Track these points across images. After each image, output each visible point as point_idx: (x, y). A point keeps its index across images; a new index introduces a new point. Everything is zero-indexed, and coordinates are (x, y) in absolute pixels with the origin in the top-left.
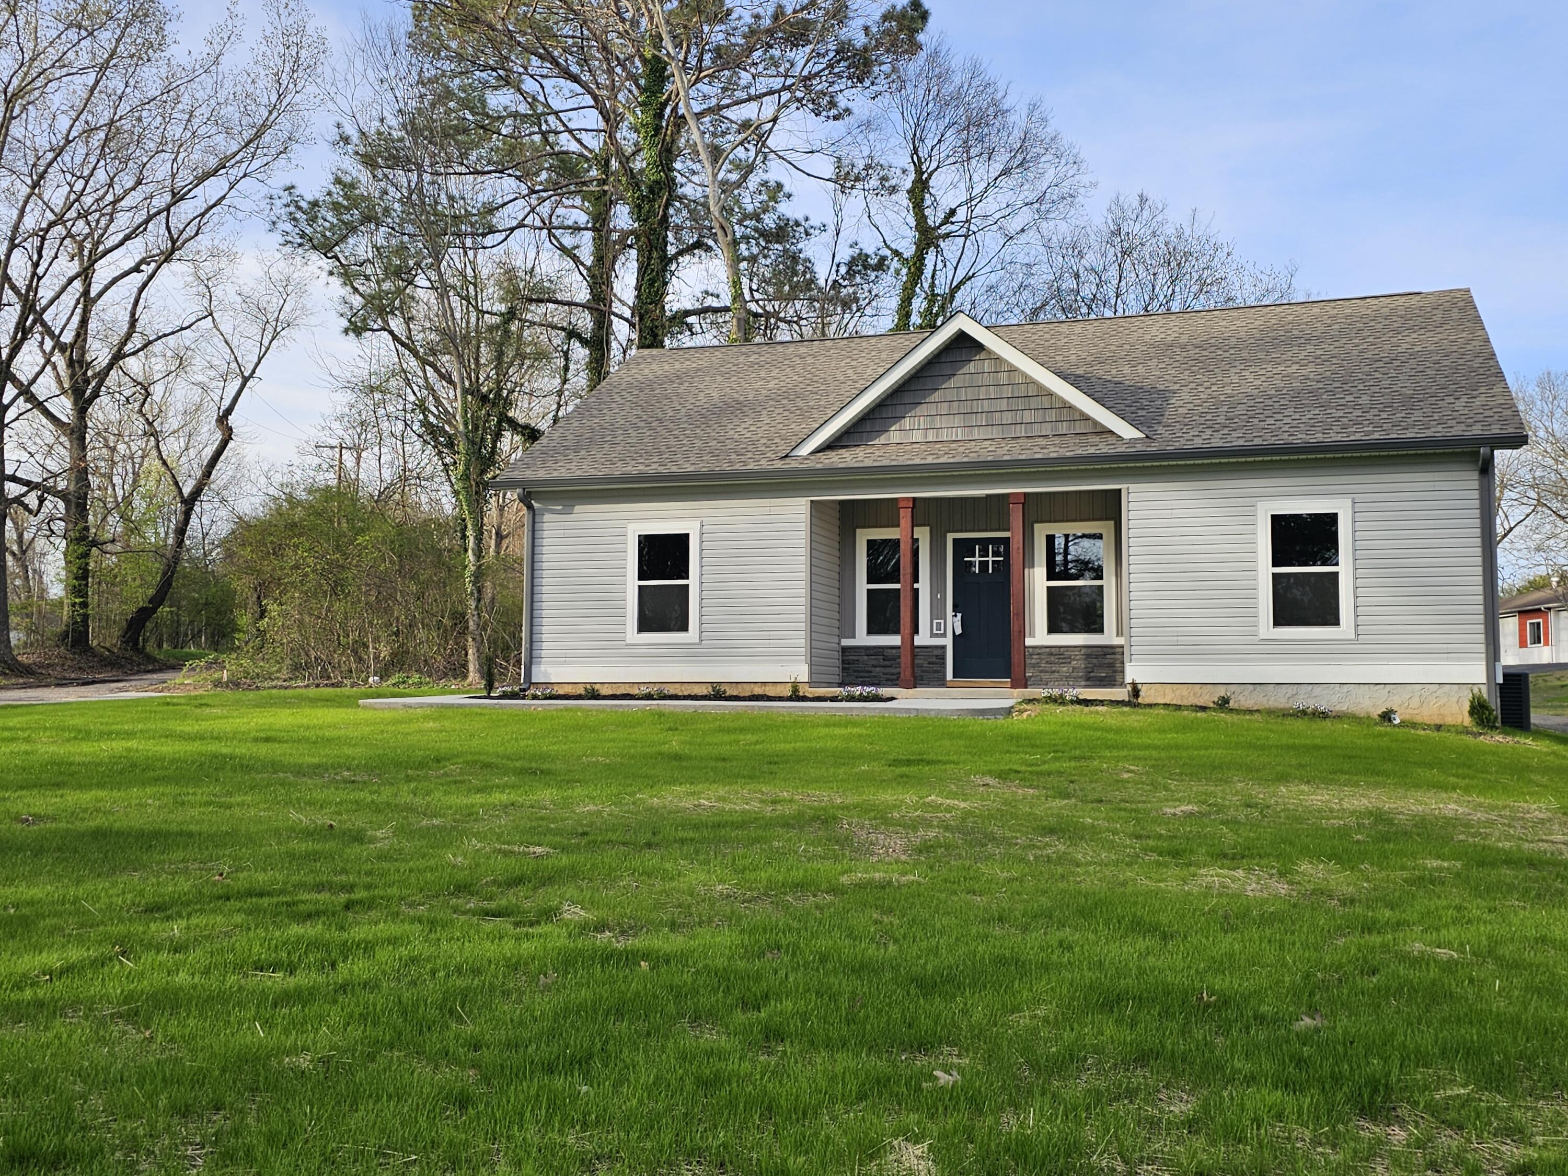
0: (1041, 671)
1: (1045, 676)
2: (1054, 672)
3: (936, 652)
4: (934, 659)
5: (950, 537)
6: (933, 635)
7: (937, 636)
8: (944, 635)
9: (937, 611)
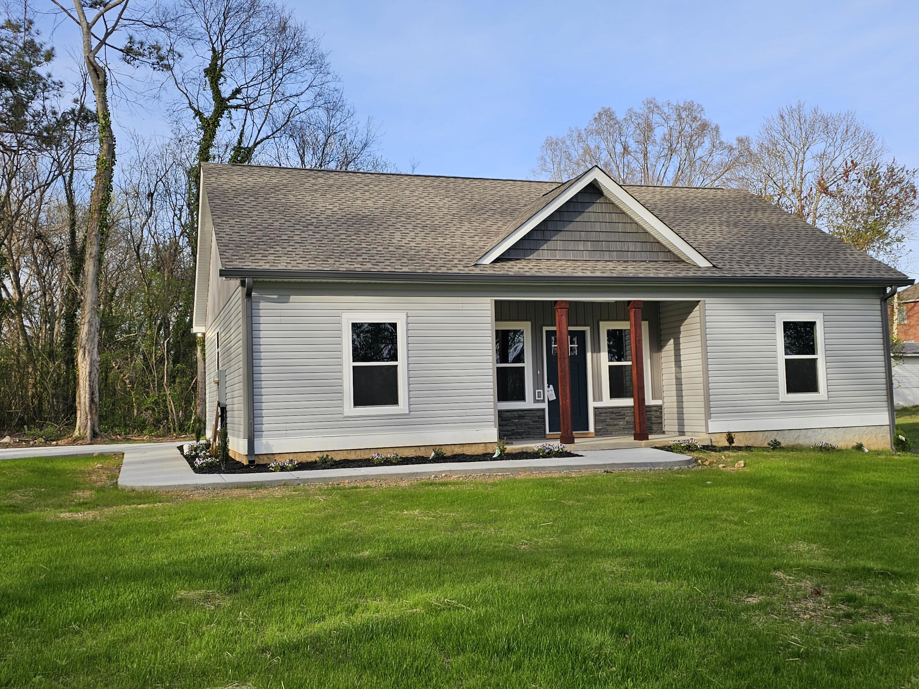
0: (607, 425)
1: (609, 428)
2: (615, 425)
3: (538, 414)
4: (537, 419)
5: (545, 329)
6: (536, 401)
7: (538, 401)
8: (543, 401)
9: (538, 384)
